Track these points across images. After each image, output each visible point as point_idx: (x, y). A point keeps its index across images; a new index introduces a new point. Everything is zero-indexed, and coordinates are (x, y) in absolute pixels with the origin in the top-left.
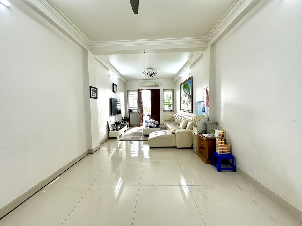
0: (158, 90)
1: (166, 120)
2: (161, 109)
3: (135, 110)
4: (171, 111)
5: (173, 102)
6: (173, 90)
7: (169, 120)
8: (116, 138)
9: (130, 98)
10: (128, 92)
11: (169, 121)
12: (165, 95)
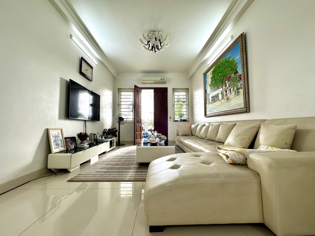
0: (166, 89)
1: (180, 134)
2: (170, 118)
3: (128, 120)
4: (185, 121)
5: (188, 108)
6: (187, 90)
7: (184, 133)
8: (65, 171)
9: (122, 100)
10: (118, 92)
11: (186, 135)
12: (176, 97)
